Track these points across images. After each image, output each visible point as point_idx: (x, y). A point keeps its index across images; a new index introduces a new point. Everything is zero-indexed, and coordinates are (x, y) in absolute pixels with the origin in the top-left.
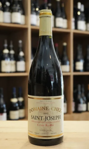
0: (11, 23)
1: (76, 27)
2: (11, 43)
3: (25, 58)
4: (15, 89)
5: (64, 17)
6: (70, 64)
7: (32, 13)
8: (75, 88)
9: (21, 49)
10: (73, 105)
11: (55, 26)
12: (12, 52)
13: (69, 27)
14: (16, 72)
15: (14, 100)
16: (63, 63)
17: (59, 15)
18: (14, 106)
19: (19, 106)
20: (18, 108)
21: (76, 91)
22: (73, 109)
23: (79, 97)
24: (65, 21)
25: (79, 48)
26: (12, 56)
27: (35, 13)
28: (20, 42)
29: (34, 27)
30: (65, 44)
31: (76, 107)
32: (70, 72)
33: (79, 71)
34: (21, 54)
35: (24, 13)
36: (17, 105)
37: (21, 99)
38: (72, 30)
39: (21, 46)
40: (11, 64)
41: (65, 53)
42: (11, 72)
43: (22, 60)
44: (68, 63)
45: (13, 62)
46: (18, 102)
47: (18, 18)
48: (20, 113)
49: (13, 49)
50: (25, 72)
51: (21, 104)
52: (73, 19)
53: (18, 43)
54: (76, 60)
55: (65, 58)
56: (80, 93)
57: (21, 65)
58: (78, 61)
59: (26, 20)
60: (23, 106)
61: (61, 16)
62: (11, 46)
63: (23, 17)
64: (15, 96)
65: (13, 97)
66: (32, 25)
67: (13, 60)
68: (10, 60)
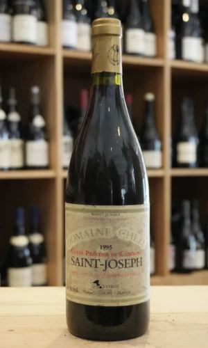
1: (179, 54)
3: (47, 134)
4: (21, 211)
5: (148, 26)
6: (162, 149)
8: (176, 209)
9: (36, 110)
10: (169, 252)
13: (159, 53)
14: (25, 167)
15: (20, 241)
16: (147, 146)
17: (136, 22)
18: (21, 256)
19: (32, 255)
20: (30, 261)
21: (177, 217)
22: (170, 263)
23: (187, 232)
24: (151, 37)
25: (186, 108)
28: (36, 90)
29: (70, 54)
30: (150, 97)
31: (179, 258)
32: (162, 167)
33: (186, 166)
34: (38, 122)
36: (27, 253)
37: (37, 239)
39: (36, 101)
44: (158, 144)
46: (30, 246)
50: (47, 168)
51: (37, 252)
52: (170, 34)
54: (178, 138)
55: (151, 133)
56: (188, 222)
57: (38, 151)
58: (185, 139)
59: (50, 35)
61: (141, 26)
64: (22, 229)
66: (65, 47)
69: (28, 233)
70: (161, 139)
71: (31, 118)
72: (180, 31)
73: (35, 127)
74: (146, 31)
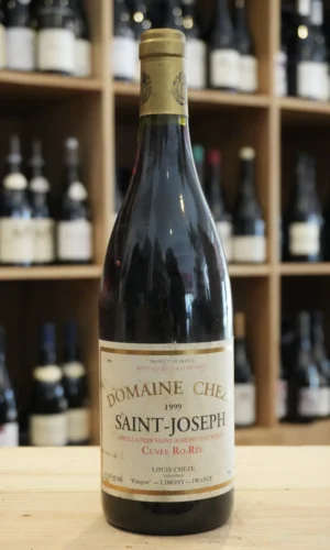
0: (37, 71)
1: (292, 88)
2: (37, 147)
3: (90, 210)
4: (50, 329)
5: (245, 45)
6: (267, 234)
7: (116, 32)
8: (288, 325)
11: (209, 84)
12: (40, 185)
13: (262, 87)
17: (226, 39)
18: (49, 396)
19: (67, 395)
20: (64, 404)
24: (249, 63)
26: (40, 201)
27: (129, 32)
28: (72, 144)
30: (248, 153)
34: (77, 192)
35: (87, 33)
36: (59, 392)
37: (75, 371)
38: (277, 98)
39: (73, 160)
40: (38, 234)
41: (248, 190)
42: (34, 264)
43: (80, 216)
44: (260, 226)
45: (44, 224)
46: (64, 381)
47: (63, 51)
48: (69, 424)
49: (45, 173)
51: (74, 391)
52: (278, 57)
53: (63, 151)
60: (81, 395)
61: (234, 45)
62: (37, 161)
63: (83, 47)
64: (52, 356)
65: (43, 362)
66: (118, 79)
67: (44, 216)
68: (34, 215)
69: (62, 361)
70: (265, 217)
71: (65, 187)
72: (294, 52)
73: (71, 201)
74: (242, 53)
